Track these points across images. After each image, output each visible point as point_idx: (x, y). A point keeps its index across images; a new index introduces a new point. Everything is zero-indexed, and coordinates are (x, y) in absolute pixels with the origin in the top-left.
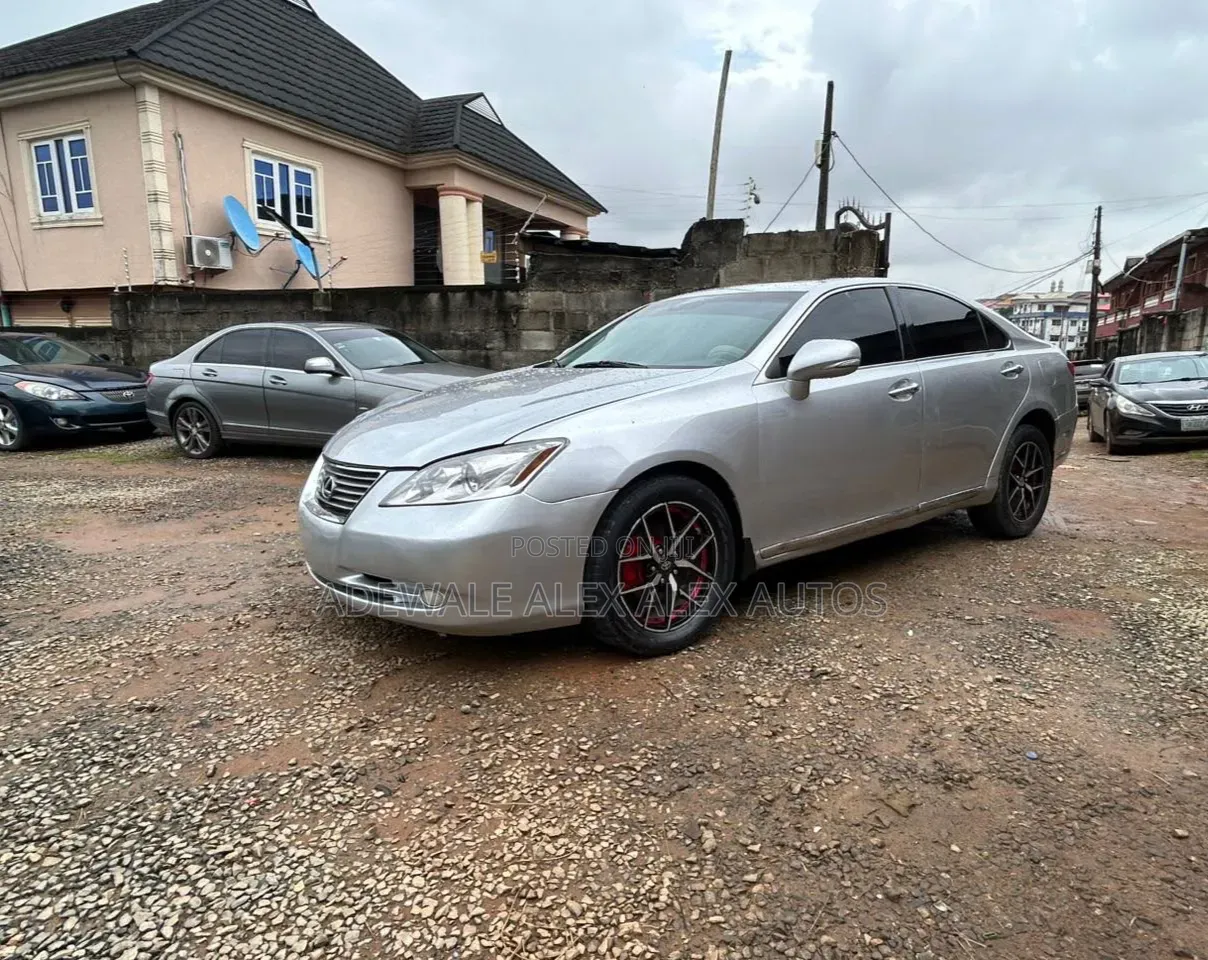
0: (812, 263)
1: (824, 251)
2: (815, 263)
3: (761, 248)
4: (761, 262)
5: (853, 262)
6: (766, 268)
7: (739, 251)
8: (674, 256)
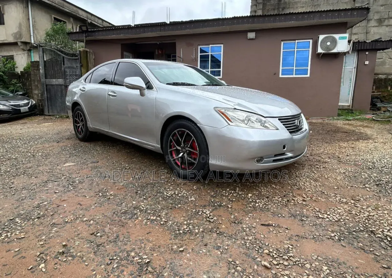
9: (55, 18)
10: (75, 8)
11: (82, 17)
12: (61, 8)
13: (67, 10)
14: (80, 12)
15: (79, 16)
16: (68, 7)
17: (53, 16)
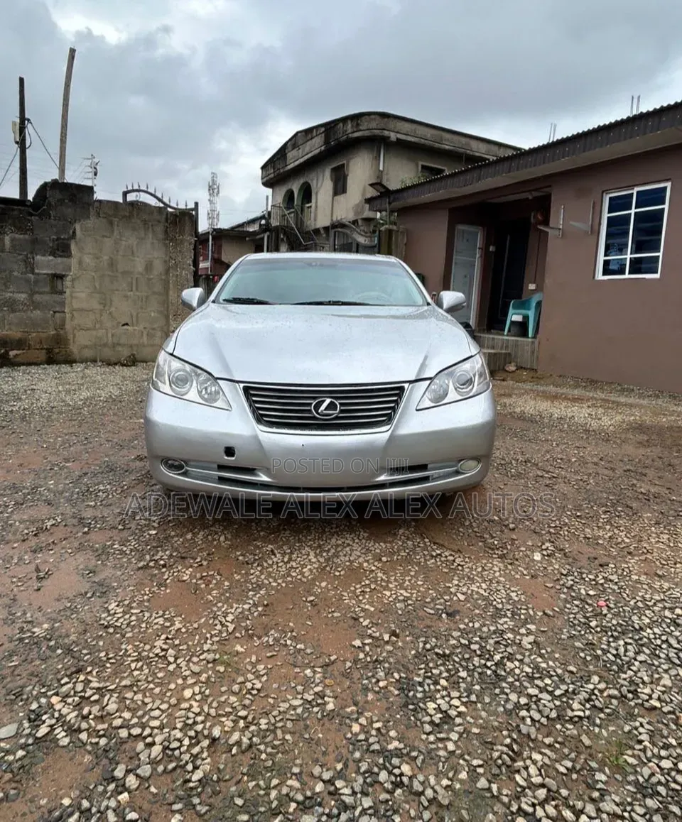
0: (150, 229)
1: (159, 222)
2: (153, 229)
3: (110, 212)
4: (111, 223)
5: (180, 231)
6: (116, 228)
7: (92, 212)
8: (27, 206)
9: (423, 167)
10: (463, 140)
11: (477, 154)
12: (437, 145)
13: (447, 147)
14: (474, 144)
15: (471, 153)
16: (448, 140)
17: (421, 163)
